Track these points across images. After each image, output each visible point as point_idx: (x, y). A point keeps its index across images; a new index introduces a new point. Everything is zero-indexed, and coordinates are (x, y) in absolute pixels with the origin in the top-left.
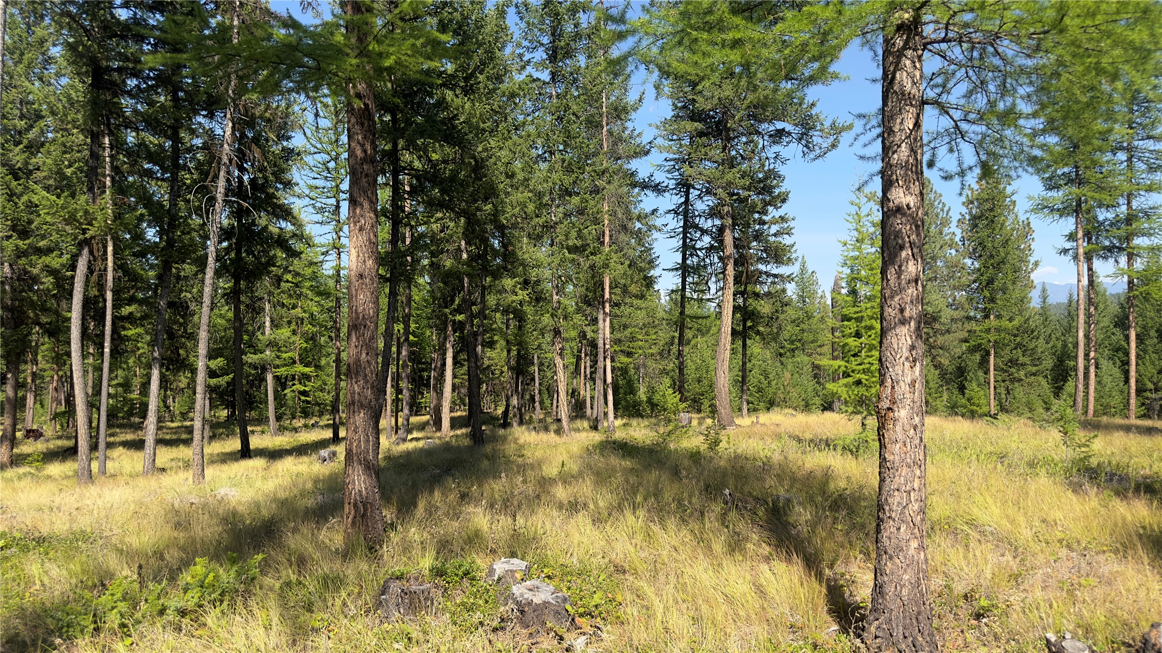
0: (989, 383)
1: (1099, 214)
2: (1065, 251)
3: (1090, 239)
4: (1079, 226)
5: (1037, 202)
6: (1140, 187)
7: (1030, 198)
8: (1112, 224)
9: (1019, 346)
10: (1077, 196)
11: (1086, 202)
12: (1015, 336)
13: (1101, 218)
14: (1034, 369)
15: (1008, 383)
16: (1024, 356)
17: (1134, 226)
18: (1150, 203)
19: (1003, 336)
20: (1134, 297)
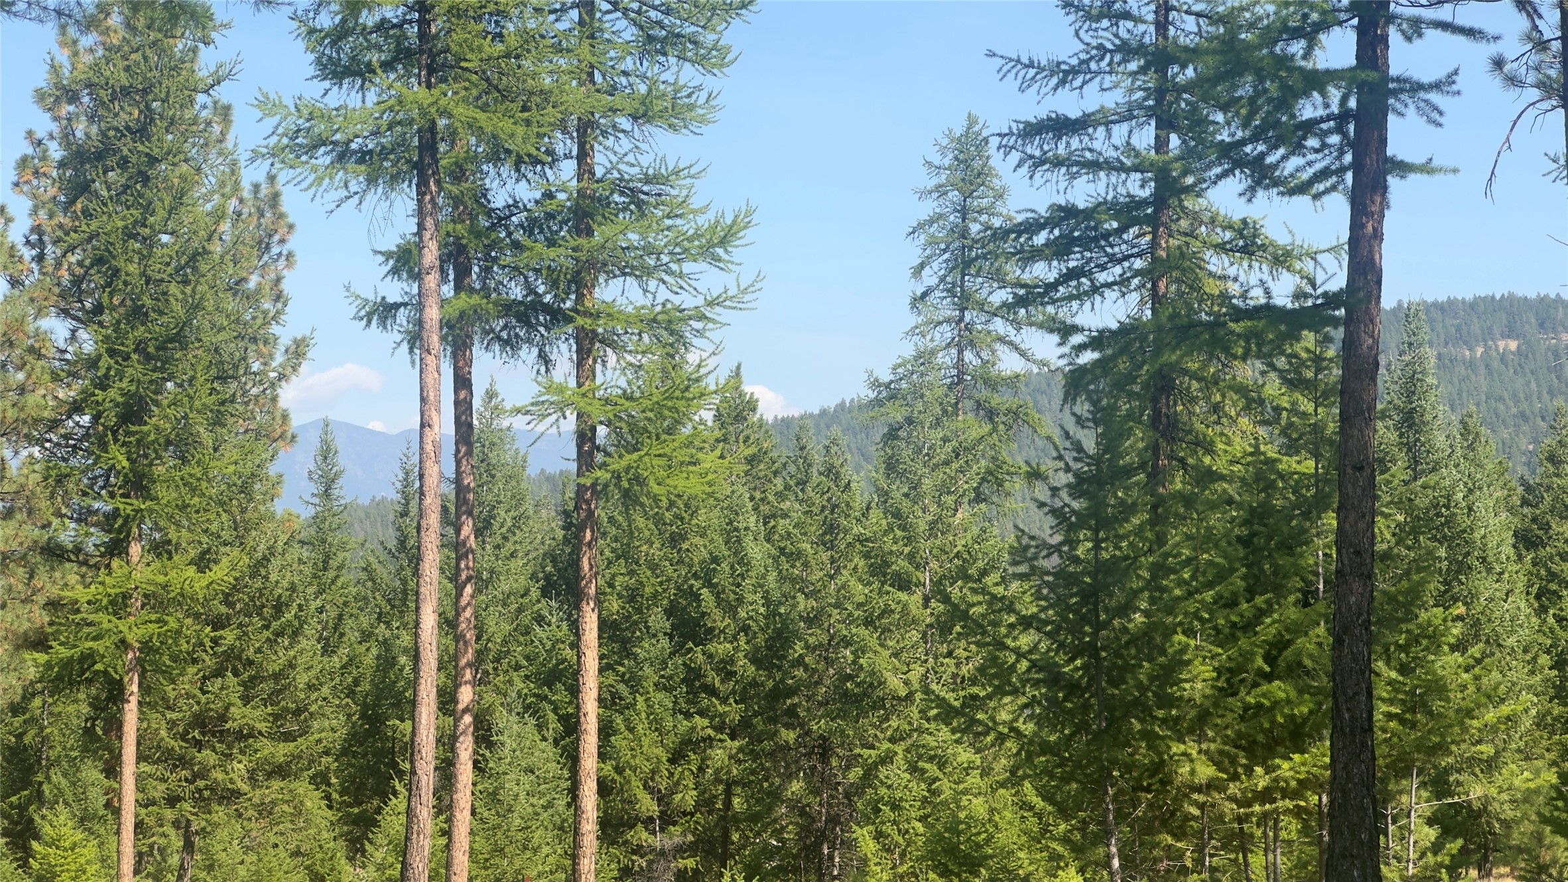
0: (117, 812)
1: (491, 183)
2: (384, 312)
3: (462, 273)
4: (429, 223)
5: (291, 124)
6: (617, 101)
7: (267, 105)
8: (531, 227)
9: (231, 661)
10: (423, 113)
11: (452, 136)
12: (218, 624)
13: (499, 200)
14: (281, 751)
15: (187, 806)
16: (246, 700)
17: (598, 238)
18: (645, 160)
19: (173, 624)
20: (598, 490)
